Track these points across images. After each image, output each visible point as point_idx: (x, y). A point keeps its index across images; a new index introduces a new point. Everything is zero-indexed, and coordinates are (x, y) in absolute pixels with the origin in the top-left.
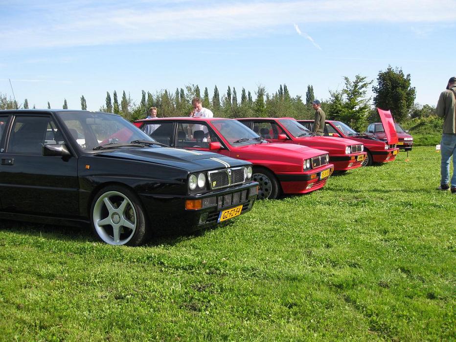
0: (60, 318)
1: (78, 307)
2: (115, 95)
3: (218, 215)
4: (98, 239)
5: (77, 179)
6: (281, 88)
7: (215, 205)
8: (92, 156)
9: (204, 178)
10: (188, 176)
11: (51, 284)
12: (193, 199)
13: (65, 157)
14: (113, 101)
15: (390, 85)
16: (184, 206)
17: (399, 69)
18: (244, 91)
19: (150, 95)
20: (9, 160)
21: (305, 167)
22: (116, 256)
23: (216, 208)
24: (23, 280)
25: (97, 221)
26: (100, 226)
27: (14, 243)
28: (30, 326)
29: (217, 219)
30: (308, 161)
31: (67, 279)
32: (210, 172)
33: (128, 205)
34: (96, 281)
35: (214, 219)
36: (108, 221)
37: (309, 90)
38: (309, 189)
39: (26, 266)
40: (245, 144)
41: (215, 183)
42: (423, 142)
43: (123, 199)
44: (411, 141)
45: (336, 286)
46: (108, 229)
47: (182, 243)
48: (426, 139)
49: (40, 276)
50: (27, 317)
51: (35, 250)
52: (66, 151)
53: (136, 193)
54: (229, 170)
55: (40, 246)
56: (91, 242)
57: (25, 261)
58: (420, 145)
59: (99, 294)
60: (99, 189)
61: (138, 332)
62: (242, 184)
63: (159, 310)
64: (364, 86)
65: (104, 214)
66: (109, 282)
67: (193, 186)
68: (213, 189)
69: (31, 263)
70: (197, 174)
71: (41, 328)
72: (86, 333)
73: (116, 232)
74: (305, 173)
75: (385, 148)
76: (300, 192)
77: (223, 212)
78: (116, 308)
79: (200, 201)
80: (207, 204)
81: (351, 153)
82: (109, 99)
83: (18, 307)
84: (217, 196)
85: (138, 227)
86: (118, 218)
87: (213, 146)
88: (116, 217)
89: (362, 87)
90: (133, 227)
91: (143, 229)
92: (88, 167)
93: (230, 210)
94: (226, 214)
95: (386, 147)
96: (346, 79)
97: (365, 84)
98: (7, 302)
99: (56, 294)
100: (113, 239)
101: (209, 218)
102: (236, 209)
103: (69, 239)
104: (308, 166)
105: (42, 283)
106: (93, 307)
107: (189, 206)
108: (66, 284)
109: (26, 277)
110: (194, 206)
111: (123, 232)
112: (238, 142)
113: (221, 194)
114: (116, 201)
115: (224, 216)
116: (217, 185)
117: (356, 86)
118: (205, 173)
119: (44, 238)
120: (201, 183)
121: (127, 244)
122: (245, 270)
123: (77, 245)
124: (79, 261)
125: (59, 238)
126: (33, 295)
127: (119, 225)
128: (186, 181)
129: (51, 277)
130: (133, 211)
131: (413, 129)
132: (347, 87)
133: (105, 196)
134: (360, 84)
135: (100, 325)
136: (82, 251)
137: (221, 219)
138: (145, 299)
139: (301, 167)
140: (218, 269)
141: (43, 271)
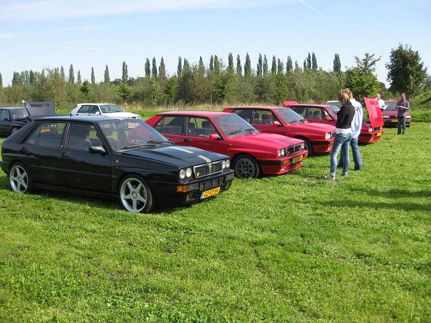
0: (98, 254)
1: (108, 249)
2: (154, 60)
3: (201, 194)
4: (123, 208)
5: (110, 168)
6: (309, 56)
7: (197, 188)
8: (120, 154)
9: (191, 171)
10: (179, 170)
11: (94, 236)
12: (182, 185)
13: (103, 154)
14: (151, 67)
15: (401, 63)
16: (176, 189)
17: (409, 48)
18: (274, 58)
19: (186, 62)
20: (67, 153)
21: (279, 155)
22: (133, 220)
23: (199, 190)
24: (78, 233)
25: (123, 196)
26: (125, 200)
27: (71, 209)
28: (83, 257)
29: (200, 197)
30: (283, 150)
31: (103, 233)
32: (195, 167)
33: (142, 187)
34: (119, 235)
35: (197, 197)
36: (130, 196)
37: (336, 58)
38: (283, 171)
39: (79, 225)
40: (237, 135)
41: (198, 174)
42: (424, 118)
43: (139, 183)
44: (409, 119)
45: (254, 243)
46: (130, 202)
47: (176, 212)
48: (427, 116)
49: (87, 231)
50: (81, 253)
51: (83, 214)
52: (104, 150)
53: (147, 180)
54: (210, 164)
55: (87, 212)
56: (119, 209)
57: (78, 221)
58: (421, 121)
59: (120, 242)
60: (125, 175)
61: (136, 261)
62: (221, 173)
63: (150, 252)
64: (373, 63)
65: (127, 192)
66: (126, 235)
67: (182, 177)
68: (197, 178)
69: (82, 223)
70: (185, 169)
71: (88, 258)
72: (111, 261)
73: (134, 204)
74: (279, 159)
75: (369, 131)
76: (276, 173)
77: (204, 193)
78: (128, 250)
79: (187, 186)
80: (192, 188)
81: (331, 138)
82: (148, 64)
83: (76, 248)
84: (199, 182)
85: (148, 201)
86: (136, 196)
87: (212, 137)
88: (134, 194)
89: (372, 64)
90: (145, 201)
91: (151, 203)
92: (118, 161)
93: (210, 191)
94: (206, 194)
95: (371, 130)
96: (357, 58)
97: (374, 62)
98: (70, 245)
99: (96, 241)
100: (133, 209)
101: (193, 196)
102: (214, 190)
103: (105, 207)
104: (283, 153)
105: (88, 235)
106: (116, 249)
107: (180, 189)
108: (102, 236)
109: (79, 231)
110: (183, 189)
111: (139, 204)
112: (232, 133)
113: (202, 181)
114: (135, 184)
115: (205, 195)
116: (199, 175)
117: (366, 64)
118: (192, 167)
119: (89, 206)
120: (189, 174)
121: (141, 212)
122: (206, 231)
123: (110, 211)
124: (111, 222)
125: (99, 206)
126: (84, 242)
127: (136, 199)
128: (178, 173)
129: (94, 231)
130: (145, 191)
131: (423, 103)
132: (358, 65)
133: (129, 181)
134: (370, 62)
135: (118, 258)
136: (112, 216)
137: (203, 197)
138: (144, 245)
139: (276, 155)
140: (191, 230)
141: (89, 228)
